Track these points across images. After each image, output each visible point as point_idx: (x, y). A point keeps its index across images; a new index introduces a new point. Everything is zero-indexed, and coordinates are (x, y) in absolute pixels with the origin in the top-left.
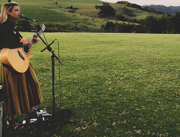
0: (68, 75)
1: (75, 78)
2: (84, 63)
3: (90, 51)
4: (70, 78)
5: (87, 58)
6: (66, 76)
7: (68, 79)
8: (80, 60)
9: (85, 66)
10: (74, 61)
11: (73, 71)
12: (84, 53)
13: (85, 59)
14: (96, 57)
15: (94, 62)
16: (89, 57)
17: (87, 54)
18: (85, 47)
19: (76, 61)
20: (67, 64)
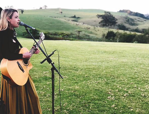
0: (70, 86)
1: (76, 89)
2: (86, 73)
3: (92, 61)
4: (72, 89)
5: (89, 69)
6: (68, 86)
7: (69, 90)
8: (81, 70)
9: (86, 77)
10: (76, 70)
11: (74, 82)
12: (86, 63)
13: (87, 70)
14: (98, 68)
15: (95, 73)
16: (90, 67)
17: (88, 64)
18: (87, 57)
19: (77, 70)
20: (70, 73)
